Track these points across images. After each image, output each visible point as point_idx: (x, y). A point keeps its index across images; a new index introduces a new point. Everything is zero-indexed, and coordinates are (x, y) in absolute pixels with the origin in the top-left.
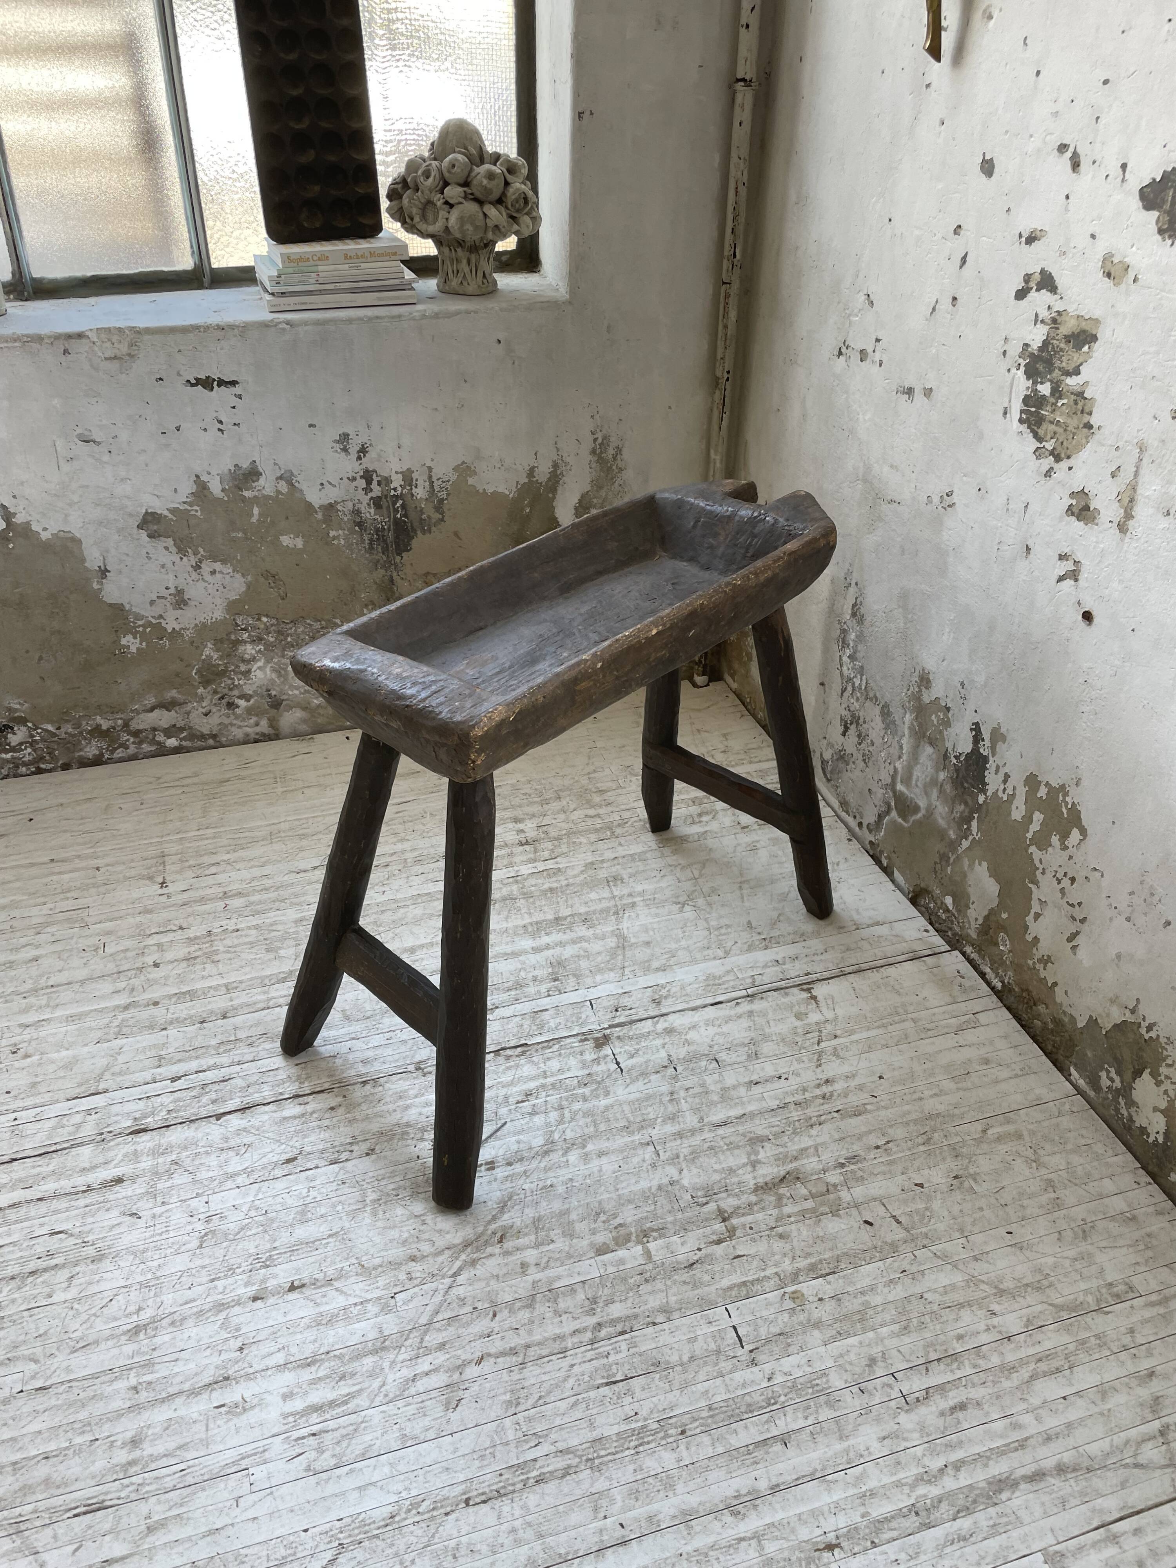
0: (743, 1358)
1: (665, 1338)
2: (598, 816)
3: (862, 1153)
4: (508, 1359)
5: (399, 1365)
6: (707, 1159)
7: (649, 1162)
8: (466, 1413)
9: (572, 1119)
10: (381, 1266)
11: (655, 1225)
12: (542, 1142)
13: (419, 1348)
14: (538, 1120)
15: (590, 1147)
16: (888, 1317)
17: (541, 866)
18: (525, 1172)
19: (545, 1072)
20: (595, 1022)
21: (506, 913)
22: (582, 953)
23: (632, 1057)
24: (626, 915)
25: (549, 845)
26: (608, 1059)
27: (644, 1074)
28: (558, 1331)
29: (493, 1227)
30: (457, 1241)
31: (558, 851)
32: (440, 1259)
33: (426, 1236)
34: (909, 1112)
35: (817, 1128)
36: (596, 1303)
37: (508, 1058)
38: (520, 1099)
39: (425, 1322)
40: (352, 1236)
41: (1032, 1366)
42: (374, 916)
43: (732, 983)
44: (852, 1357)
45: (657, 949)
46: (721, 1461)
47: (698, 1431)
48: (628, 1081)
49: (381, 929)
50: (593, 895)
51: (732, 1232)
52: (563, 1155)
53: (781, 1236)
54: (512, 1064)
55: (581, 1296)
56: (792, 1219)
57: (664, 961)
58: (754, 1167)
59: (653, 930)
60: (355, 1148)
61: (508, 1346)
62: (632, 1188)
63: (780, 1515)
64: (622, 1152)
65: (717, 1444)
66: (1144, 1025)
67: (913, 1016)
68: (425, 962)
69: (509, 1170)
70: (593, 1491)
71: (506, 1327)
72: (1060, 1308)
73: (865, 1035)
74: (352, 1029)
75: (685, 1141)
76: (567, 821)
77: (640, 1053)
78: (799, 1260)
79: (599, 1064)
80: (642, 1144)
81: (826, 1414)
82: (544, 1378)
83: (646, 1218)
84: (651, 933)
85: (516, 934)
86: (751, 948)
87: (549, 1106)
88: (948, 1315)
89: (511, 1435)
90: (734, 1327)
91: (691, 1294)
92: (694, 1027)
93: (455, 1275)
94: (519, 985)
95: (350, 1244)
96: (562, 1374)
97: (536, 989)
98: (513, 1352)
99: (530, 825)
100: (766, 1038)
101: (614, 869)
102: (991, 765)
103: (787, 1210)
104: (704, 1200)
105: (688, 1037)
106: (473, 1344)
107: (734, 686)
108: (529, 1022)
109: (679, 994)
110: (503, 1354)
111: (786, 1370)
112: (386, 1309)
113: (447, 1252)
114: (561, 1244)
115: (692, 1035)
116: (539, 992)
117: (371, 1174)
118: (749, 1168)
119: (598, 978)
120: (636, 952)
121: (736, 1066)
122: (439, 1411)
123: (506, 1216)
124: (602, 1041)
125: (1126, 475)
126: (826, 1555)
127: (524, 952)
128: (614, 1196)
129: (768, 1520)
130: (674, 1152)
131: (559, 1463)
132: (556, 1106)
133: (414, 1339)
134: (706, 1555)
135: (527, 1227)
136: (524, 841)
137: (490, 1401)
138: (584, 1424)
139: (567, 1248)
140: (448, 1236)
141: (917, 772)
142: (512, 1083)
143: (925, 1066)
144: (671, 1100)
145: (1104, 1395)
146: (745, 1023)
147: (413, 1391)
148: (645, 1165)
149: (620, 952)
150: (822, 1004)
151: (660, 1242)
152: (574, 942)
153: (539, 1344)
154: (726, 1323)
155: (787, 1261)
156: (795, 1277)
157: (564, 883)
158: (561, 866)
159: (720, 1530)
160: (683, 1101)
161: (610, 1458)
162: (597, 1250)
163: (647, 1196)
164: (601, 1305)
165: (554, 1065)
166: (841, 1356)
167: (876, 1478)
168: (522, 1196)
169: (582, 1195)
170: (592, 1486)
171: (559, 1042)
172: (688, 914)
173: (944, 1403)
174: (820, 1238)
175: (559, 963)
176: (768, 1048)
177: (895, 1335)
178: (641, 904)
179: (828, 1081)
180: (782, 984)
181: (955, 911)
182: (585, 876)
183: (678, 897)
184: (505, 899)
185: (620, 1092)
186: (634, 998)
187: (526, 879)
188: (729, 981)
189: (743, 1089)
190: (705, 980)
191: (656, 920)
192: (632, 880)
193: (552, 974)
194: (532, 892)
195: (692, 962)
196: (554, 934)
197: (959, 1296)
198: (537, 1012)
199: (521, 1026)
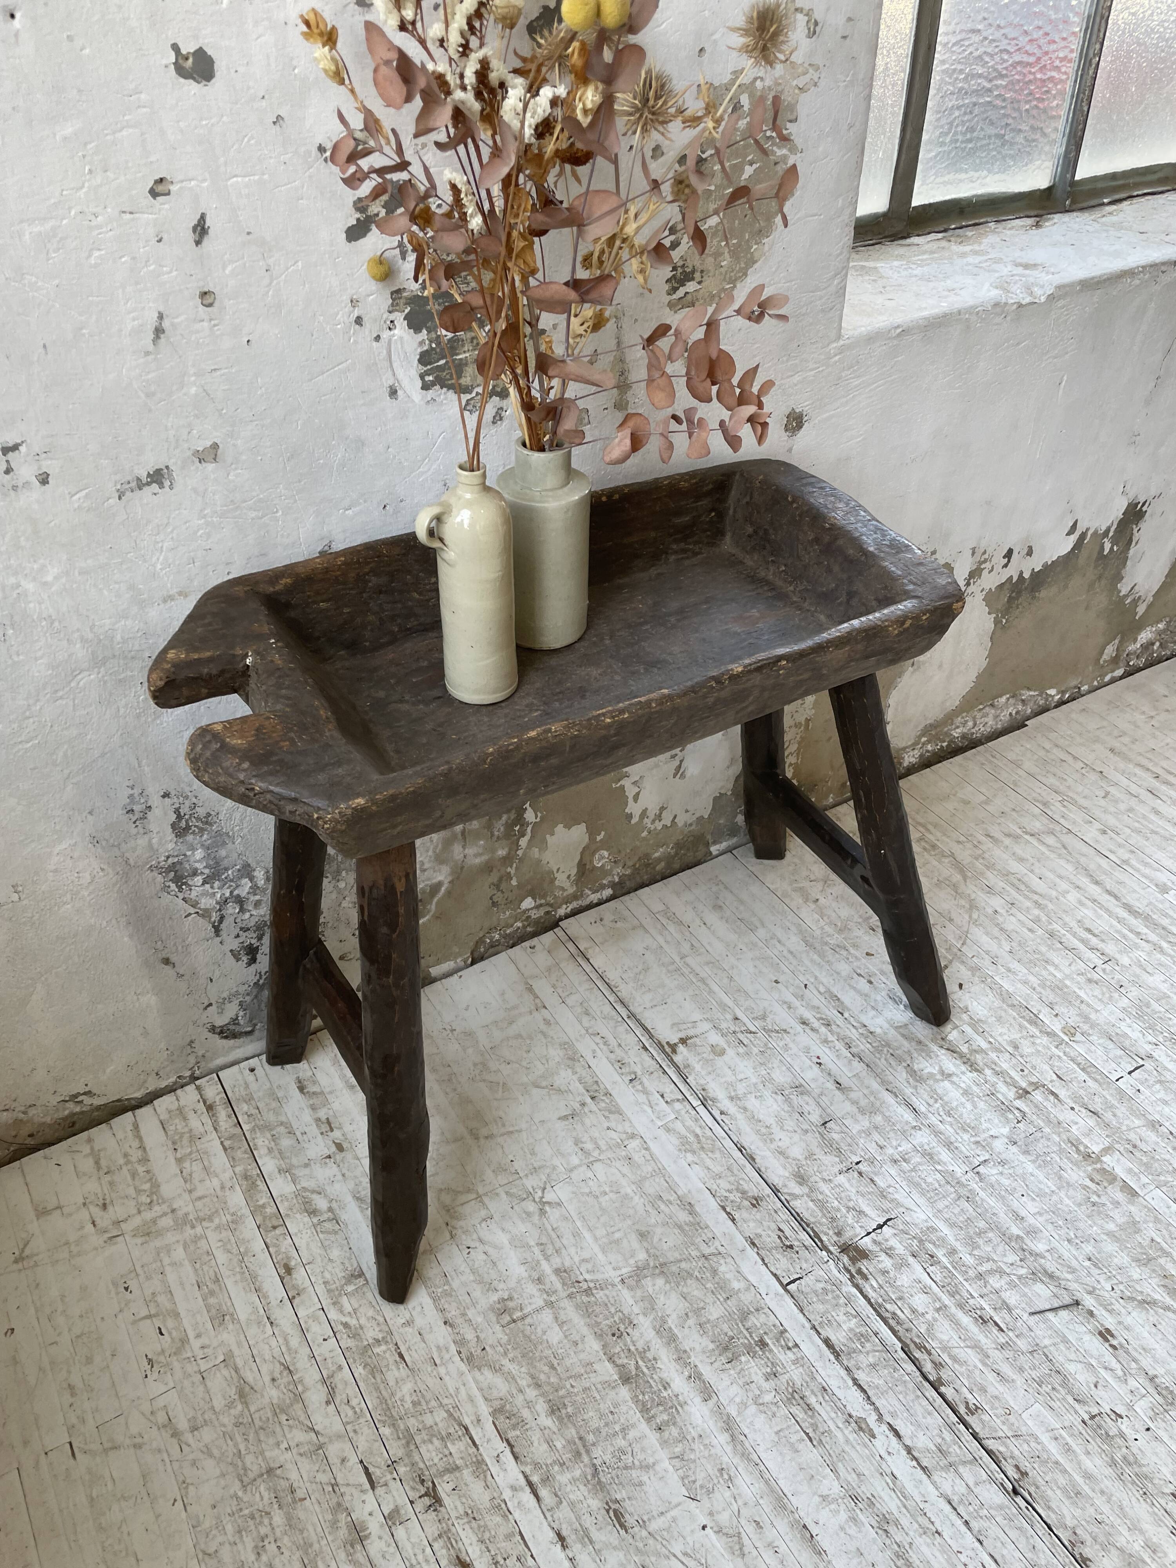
0: (1152, 1064)
3: (884, 993)
6: (965, 1115)
7: (1000, 1168)
11: (1072, 1150)
12: (1041, 1286)
14: (1012, 1298)
15: (1015, 1231)
16: (1044, 973)
17: (493, 1448)
18: (1090, 1293)
19: (938, 1310)
20: (821, 1266)
21: (634, 1473)
23: (861, 1212)
24: (588, 1277)
25: (429, 1451)
26: (879, 1238)
27: (883, 1195)
31: (444, 1427)
34: (812, 961)
37: (938, 1366)
38: (995, 1330)
41: (1026, 893)
43: (689, 1123)
44: (1097, 994)
45: (653, 1221)
48: (902, 1210)
50: (555, 1336)
51: (1037, 1086)
52: (1044, 1257)
53: (1016, 1047)
56: (991, 1040)
57: (674, 1208)
58: (950, 1075)
59: (609, 1234)
62: (1041, 1177)
64: (1003, 1198)
67: (677, 959)
69: (1099, 1312)
72: (965, 878)
73: (722, 995)
75: (953, 1139)
76: (348, 1435)
77: (851, 1204)
78: (1031, 1033)
79: (892, 1248)
80: (981, 1180)
81: (1155, 1006)
83: (1068, 1158)
84: (617, 1235)
85: (683, 1438)
86: (617, 1111)
87: (985, 1291)
88: (1015, 937)
90: (1130, 1073)
91: (1123, 1109)
92: (781, 1153)
94: (795, 1396)
97: (790, 1367)
99: (371, 1505)
100: (767, 1081)
103: (984, 1045)
104: (1016, 1112)
105: (801, 1157)
108: (861, 1357)
109: (732, 1179)
111: (1139, 1035)
114: (1150, 1231)
115: (797, 1152)
116: (795, 1362)
118: (955, 1079)
119: (736, 1285)
120: (665, 1246)
121: (823, 1105)
123: (1157, 1297)
124: (855, 1252)
127: (719, 1410)
128: (1062, 1194)
130: (973, 1146)
132: (981, 1284)
135: (1154, 1271)
139: (1151, 1225)
142: (976, 1346)
143: (744, 949)
144: (905, 1160)
145: (1021, 859)
146: (752, 1103)
148: (1006, 1172)
149: (674, 1269)
150: (691, 1033)
151: (1086, 1141)
152: (672, 1339)
154: (1129, 1078)
155: (1038, 1041)
156: (1051, 1034)
157: (531, 1393)
158: (484, 1410)
160: (900, 1149)
162: (1133, 1196)
163: (1043, 1162)
165: (920, 1301)
166: (1100, 1000)
168: (1121, 1287)
169: (1081, 1225)
171: (880, 1306)
172: (560, 1193)
173: (1094, 941)
174: (999, 1019)
175: (726, 1349)
176: (781, 1077)
177: (1056, 967)
178: (557, 1262)
179: (804, 1023)
180: (671, 1072)
181: (538, 902)
182: (505, 1362)
183: (529, 1214)
184: (599, 1487)
185: (924, 1217)
186: (759, 1231)
187: (537, 1465)
188: (688, 1129)
189: (853, 1095)
190: (694, 1152)
191: (586, 1234)
192: (501, 1286)
193: (750, 1351)
194: (570, 1442)
195: (661, 1172)
196: (664, 1375)
197: (996, 931)
198: (837, 1355)
199: (873, 1366)
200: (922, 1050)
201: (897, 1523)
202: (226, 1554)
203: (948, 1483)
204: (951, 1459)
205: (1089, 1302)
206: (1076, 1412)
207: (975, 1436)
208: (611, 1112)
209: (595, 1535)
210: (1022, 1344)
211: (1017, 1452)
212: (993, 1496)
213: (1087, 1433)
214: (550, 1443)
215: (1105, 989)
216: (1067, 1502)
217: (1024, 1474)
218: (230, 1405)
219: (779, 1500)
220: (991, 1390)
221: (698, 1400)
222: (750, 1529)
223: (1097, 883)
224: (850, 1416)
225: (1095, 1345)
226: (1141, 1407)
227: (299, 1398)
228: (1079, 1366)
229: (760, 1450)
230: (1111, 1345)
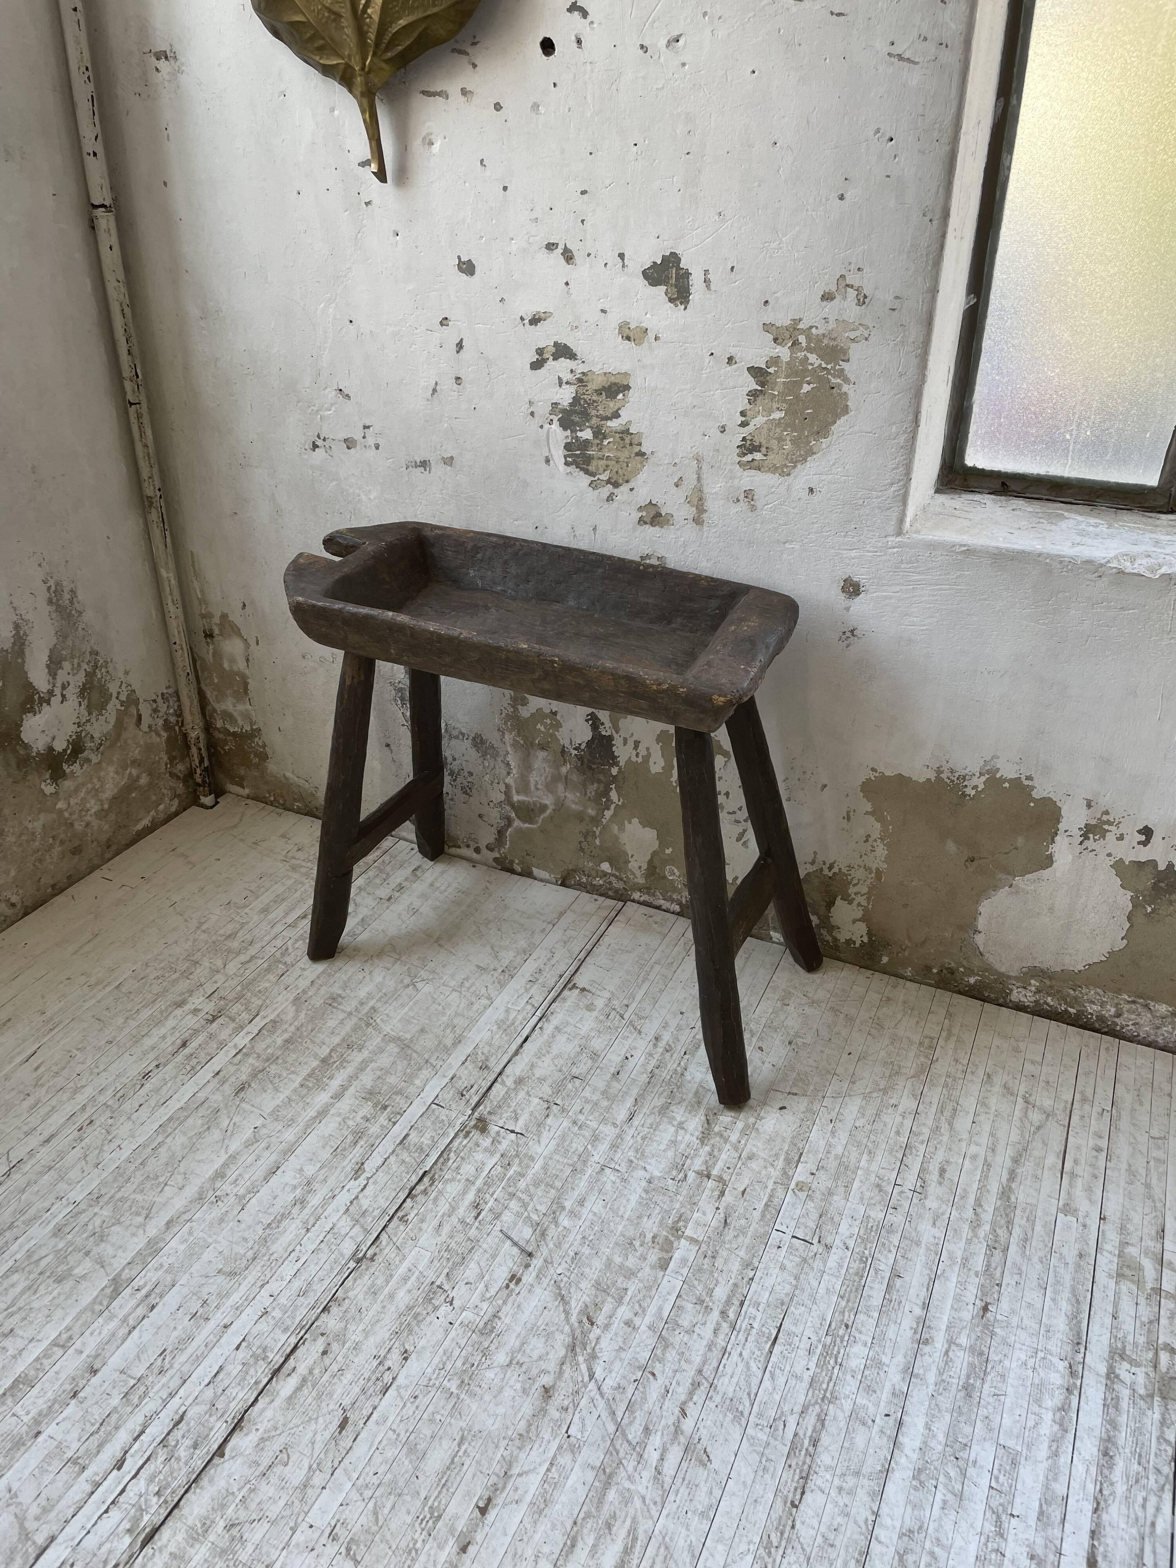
0: (820, 1251)
1: (769, 1282)
2: (252, 958)
4: (698, 1392)
5: (636, 1475)
6: (651, 1148)
7: (618, 1181)
8: (720, 1456)
9: (531, 1197)
10: (530, 1425)
11: (673, 1218)
12: (530, 1231)
13: (634, 1449)
14: (507, 1217)
15: (568, 1204)
16: (856, 1154)
17: (254, 1028)
18: (545, 1261)
19: (467, 1180)
20: (459, 1113)
21: (270, 1086)
22: (379, 1073)
23: (517, 1119)
24: (378, 1021)
25: (237, 1007)
26: (503, 1134)
27: (540, 1124)
28: (705, 1343)
29: (574, 1319)
30: (562, 1352)
31: (253, 1007)
32: (566, 1375)
33: (535, 1372)
35: (686, 1074)
36: (703, 1301)
37: (425, 1192)
38: (474, 1214)
39: (614, 1428)
40: (476, 1428)
41: (943, 1118)
42: (138, 1174)
43: (520, 1017)
44: (867, 1195)
45: (435, 1031)
46: (884, 1320)
47: (852, 1317)
48: (536, 1139)
49: (161, 1179)
50: (331, 1024)
51: (720, 1179)
52: (556, 1226)
53: (750, 1158)
54: (434, 1194)
55: (689, 1306)
56: (743, 1142)
57: (452, 1036)
58: (683, 1128)
59: (413, 1017)
60: (388, 1363)
61: (688, 1384)
62: (629, 1207)
63: (945, 1319)
64: (592, 1189)
65: (871, 1314)
66: (825, 868)
67: (653, 960)
68: (247, 1176)
69: (533, 1271)
70: (848, 1413)
71: (670, 1374)
72: (915, 1076)
73: (641, 993)
74: (251, 1279)
75: (622, 1147)
76: (228, 978)
77: (519, 1111)
78: (776, 1163)
79: (500, 1143)
80: (598, 1173)
81: (895, 1239)
82: (735, 1380)
83: (663, 1218)
84: (415, 1021)
85: (303, 1097)
86: (502, 985)
87: (502, 1201)
88: (878, 1126)
89: (762, 1436)
90: (793, 1237)
91: (747, 1241)
92: (533, 1065)
93: (591, 1376)
94: (360, 1134)
95: (484, 1434)
96: (741, 1366)
97: (377, 1125)
98: (696, 1385)
99: (197, 1001)
100: (588, 1038)
101: (323, 991)
102: (618, 741)
103: (734, 1138)
104: (681, 1176)
105: (537, 1075)
106: (664, 1407)
107: (246, 791)
108: (405, 1154)
109: (493, 1051)
110: (691, 1394)
111: (847, 1234)
112: (574, 1450)
113: (564, 1367)
114: (633, 1287)
115: (538, 1073)
116: (382, 1126)
117: (430, 1370)
118: (681, 1132)
119: (418, 1082)
120: (422, 1042)
121: (592, 1072)
122: (702, 1473)
123: (573, 1303)
124: (482, 1126)
125: (690, 481)
126: (989, 1315)
127: (330, 1105)
128: (625, 1223)
129: (944, 1327)
130: (626, 1160)
131: (810, 1421)
132: (506, 1197)
133: (623, 1448)
134: (943, 1381)
135: (597, 1296)
136: (210, 1018)
137: (723, 1431)
138: (792, 1382)
139: (641, 1285)
140: (551, 1356)
141: (534, 778)
142: (453, 1209)
144: (580, 1127)
145: (984, 1104)
146: (562, 1039)
147: (668, 1480)
148: (618, 1185)
149: (409, 1052)
150: (594, 990)
151: (690, 1225)
152: (362, 1068)
153: (704, 1363)
154: (787, 1238)
155: (771, 1170)
156: (786, 1176)
157: (292, 1029)
158: (272, 1017)
159: (931, 1360)
160: (588, 1122)
161: (831, 1384)
162: (661, 1267)
163: (646, 1204)
164: (708, 1299)
165: (468, 1169)
166: (862, 1199)
167: (957, 1248)
168: (565, 1279)
169: (604, 1241)
170: (844, 1412)
171: (450, 1150)
172: (426, 989)
173: (934, 1177)
174: (770, 1140)
175: (371, 1094)
176: (597, 1044)
177: (870, 1161)
178: (379, 1004)
179: (657, 1039)
180: (553, 994)
181: (614, 872)
182: (304, 1012)
183: (402, 981)
184: (254, 1075)
185: (540, 1150)
186: (464, 1078)
187: (253, 1047)
188: (515, 1017)
189: (615, 1084)
190: (499, 1028)
191: (406, 1009)
192: (348, 992)
193: (375, 1105)
194: (273, 1054)
195: (473, 1021)
196: (337, 1075)
197: (871, 1111)
198: (401, 1142)
199: (403, 1161)
200: (692, 1106)
201: (303, 1208)
202: (149, 970)
203: (344, 1225)
204: (361, 1220)
205: (537, 1263)
206: (438, 1277)
207: (385, 1226)
208: (499, 983)
209: (226, 1086)
210: (473, 1233)
211: (386, 1251)
212: (348, 1248)
213: (425, 1287)
214: (268, 1047)
215: (878, 1198)
216: (365, 1289)
217: (372, 1259)
218: (221, 936)
219: (289, 1150)
220: (424, 1226)
221: (330, 1094)
222: (263, 1145)
223: (1016, 1161)
224: (363, 1164)
225: (501, 1275)
226: (467, 1315)
227: (238, 953)
228: (478, 1270)
229: (315, 1131)
230: (507, 1286)
